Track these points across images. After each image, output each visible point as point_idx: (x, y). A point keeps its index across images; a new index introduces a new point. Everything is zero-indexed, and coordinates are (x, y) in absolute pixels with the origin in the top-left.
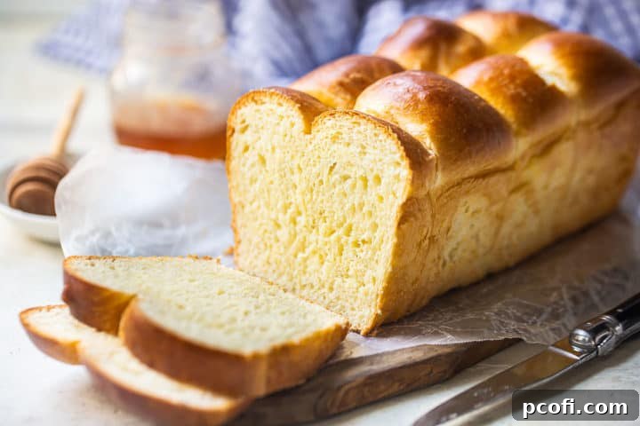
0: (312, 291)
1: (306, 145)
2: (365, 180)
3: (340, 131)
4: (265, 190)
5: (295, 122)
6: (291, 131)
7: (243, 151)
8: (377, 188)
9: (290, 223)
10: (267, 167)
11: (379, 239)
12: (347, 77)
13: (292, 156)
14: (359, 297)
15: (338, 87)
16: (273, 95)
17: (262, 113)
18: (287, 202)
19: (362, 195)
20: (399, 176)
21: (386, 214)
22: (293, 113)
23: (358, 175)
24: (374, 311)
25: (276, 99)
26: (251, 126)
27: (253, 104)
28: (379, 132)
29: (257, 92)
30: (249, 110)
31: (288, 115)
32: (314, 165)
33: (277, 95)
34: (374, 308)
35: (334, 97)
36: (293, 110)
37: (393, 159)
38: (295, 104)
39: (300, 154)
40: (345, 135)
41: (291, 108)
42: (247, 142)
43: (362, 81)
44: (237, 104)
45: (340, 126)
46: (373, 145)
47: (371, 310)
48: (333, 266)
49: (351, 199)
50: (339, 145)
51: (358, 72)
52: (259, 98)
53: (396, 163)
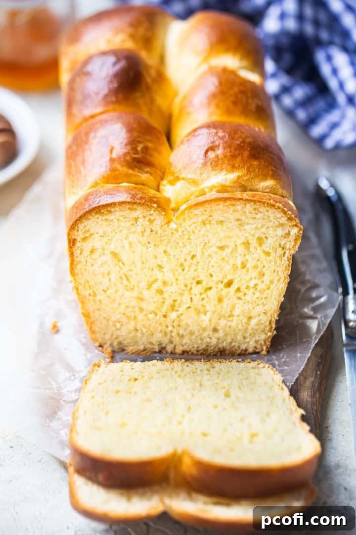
0: (193, 337)
1: (172, 234)
3: (211, 214)
4: (124, 277)
5: (155, 219)
6: (151, 227)
7: (89, 255)
8: (262, 246)
9: (156, 295)
10: (124, 259)
11: (268, 283)
12: (137, 152)
13: (155, 245)
14: (250, 327)
15: (138, 165)
16: (124, 203)
17: (112, 220)
18: (151, 280)
19: (245, 255)
20: (289, 234)
21: (275, 264)
22: (152, 212)
23: (239, 242)
24: (270, 334)
25: (128, 207)
26: (97, 233)
27: (97, 216)
28: (259, 206)
29: (103, 206)
30: (93, 222)
31: (145, 215)
32: (184, 246)
33: (129, 203)
34: (269, 331)
35: (139, 174)
36: (150, 211)
37: (278, 223)
38: (152, 205)
39: (165, 242)
40: (217, 216)
41: (148, 209)
42: (93, 246)
43: (146, 149)
44: (77, 220)
45: (211, 211)
46: (254, 217)
47: (266, 334)
48: (214, 313)
49: (232, 261)
50: (212, 225)
51: (140, 142)
52: (105, 209)
53: (282, 225)
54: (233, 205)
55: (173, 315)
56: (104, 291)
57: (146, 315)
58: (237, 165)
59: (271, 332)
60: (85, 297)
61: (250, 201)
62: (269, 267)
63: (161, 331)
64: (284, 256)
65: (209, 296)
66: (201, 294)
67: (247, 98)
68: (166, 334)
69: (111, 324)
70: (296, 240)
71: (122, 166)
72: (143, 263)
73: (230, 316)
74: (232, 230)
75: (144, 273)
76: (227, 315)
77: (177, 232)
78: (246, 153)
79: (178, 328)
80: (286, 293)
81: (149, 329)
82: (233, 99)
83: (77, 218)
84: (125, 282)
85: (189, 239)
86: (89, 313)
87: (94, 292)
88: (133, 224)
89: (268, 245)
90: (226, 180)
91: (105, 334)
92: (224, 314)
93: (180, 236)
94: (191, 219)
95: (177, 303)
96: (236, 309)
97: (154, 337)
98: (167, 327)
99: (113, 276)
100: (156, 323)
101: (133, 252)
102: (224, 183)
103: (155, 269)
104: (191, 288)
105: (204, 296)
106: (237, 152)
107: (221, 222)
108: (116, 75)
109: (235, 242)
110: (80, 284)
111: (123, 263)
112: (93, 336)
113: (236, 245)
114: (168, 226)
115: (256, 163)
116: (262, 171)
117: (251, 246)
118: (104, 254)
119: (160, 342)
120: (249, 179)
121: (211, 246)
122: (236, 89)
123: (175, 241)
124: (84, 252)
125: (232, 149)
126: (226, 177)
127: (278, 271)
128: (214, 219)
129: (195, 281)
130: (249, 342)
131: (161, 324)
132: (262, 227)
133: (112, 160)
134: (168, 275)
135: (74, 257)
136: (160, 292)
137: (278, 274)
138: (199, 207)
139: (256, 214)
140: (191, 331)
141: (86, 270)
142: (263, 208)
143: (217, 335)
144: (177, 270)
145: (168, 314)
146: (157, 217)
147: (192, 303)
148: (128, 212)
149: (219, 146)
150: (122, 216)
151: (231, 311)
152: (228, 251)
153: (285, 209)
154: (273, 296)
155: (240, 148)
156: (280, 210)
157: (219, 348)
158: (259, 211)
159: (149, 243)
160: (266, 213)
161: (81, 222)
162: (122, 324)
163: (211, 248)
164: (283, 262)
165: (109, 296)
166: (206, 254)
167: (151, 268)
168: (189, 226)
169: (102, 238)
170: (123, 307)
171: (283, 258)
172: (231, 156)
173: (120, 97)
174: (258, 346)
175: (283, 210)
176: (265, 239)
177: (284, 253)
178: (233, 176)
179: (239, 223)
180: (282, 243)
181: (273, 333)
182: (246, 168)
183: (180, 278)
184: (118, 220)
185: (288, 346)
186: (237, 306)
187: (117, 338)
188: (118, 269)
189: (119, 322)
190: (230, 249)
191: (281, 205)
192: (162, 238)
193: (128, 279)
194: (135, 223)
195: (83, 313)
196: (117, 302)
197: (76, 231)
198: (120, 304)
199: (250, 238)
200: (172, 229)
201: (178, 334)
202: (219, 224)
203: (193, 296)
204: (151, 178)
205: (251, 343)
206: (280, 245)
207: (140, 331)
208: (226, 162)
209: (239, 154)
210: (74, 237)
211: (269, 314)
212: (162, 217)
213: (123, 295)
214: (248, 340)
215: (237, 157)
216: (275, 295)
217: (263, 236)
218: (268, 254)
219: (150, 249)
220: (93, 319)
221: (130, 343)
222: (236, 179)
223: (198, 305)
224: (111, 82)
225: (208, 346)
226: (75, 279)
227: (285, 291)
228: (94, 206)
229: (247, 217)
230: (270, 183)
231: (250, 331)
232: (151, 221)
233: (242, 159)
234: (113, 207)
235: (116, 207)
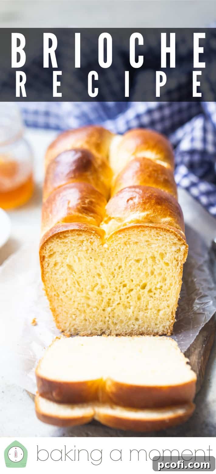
0: (123, 324)
1: (105, 251)
2: (154, 258)
3: (129, 237)
4: (76, 283)
5: (94, 242)
6: (91, 247)
7: (54, 267)
8: (163, 260)
9: (97, 295)
10: (76, 270)
11: (169, 285)
12: (85, 204)
13: (95, 259)
14: (159, 317)
15: (85, 211)
16: (74, 231)
17: (67, 243)
18: (93, 284)
19: (153, 266)
20: (179, 250)
21: (173, 271)
22: (92, 236)
23: (148, 256)
24: (172, 321)
25: (77, 233)
26: (58, 252)
27: (57, 240)
28: (160, 231)
29: (61, 232)
30: (55, 244)
31: (87, 239)
32: (114, 260)
33: (77, 230)
34: (171, 319)
35: (86, 217)
36: (91, 235)
37: (172, 242)
38: (92, 231)
39: (101, 257)
40: (134, 239)
41: (89, 234)
42: (56, 261)
43: (91, 202)
44: (45, 243)
45: (129, 235)
46: (156, 239)
47: (169, 321)
48: (135, 307)
49: (144, 270)
50: (130, 245)
51: (87, 198)
52: (62, 235)
53: (175, 244)
54: (143, 231)
55: (109, 309)
56: (64, 292)
57: (91, 309)
58: (147, 208)
59: (173, 320)
60: (51, 297)
61: (153, 228)
62: (169, 274)
63: (102, 321)
64: (178, 266)
65: (132, 295)
66: (126, 294)
67: (158, 174)
68: (105, 323)
69: (69, 316)
70: (184, 254)
71: (75, 211)
72: (88, 272)
73: (146, 310)
74: (143, 248)
75: (89, 279)
76: (143, 309)
77: (109, 250)
78: (153, 202)
79: (113, 318)
80: (181, 291)
81: (94, 319)
82: (148, 174)
83: (44, 242)
84: (77, 286)
85: (116, 254)
86: (55, 309)
87: (57, 293)
88: (80, 245)
89: (166, 258)
90: (140, 217)
91: (65, 323)
92: (142, 307)
93: (110, 253)
94: (117, 241)
95: (111, 301)
96: (150, 304)
97: (97, 325)
98: (106, 318)
99: (69, 282)
100: (98, 315)
101: (81, 264)
102: (138, 218)
103: (95, 276)
104: (120, 290)
105: (128, 295)
106: (147, 201)
107: (137, 243)
108: (75, 162)
109: (146, 256)
110: (49, 287)
111: (75, 272)
112: (58, 325)
113: (146, 259)
114: (102, 246)
115: (159, 207)
116: (164, 212)
117: (156, 259)
118: (62, 266)
119: (101, 328)
120: (154, 216)
121: (131, 260)
122: (151, 169)
123: (107, 256)
124: (50, 264)
125: (144, 199)
126: (140, 215)
127: (174, 277)
128: (132, 241)
129: (122, 285)
130: (159, 327)
131: (101, 316)
132: (162, 245)
133: (69, 208)
134: (104, 280)
135: (44, 269)
136: (100, 293)
137: (175, 279)
138: (121, 232)
139: (158, 237)
140: (121, 320)
141: (51, 278)
142: (162, 232)
143: (138, 323)
144: (109, 277)
145: (106, 309)
146: (95, 240)
147: (121, 300)
148: (77, 236)
149: (135, 197)
150: (73, 239)
151: (146, 306)
152: (141, 263)
153: (176, 233)
154: (173, 294)
155: (149, 198)
156: (173, 234)
157: (140, 332)
158: (160, 235)
159: (91, 258)
160: (164, 236)
161: (48, 244)
162: (76, 316)
163: (131, 261)
164: (177, 270)
165: (67, 296)
166: (128, 265)
167: (93, 276)
168: (116, 246)
169: (61, 255)
170: (76, 303)
171: (177, 267)
172: (143, 202)
173: (77, 174)
174: (165, 330)
175: (175, 233)
176: (165, 254)
177: (178, 264)
178: (144, 214)
179: (147, 243)
180: (176, 256)
181: (174, 321)
182: (152, 210)
183: (112, 282)
184: (71, 242)
185: (185, 330)
186: (150, 302)
187: (73, 326)
188: (72, 277)
189: (75, 315)
190: (143, 261)
191: (173, 230)
192: (99, 254)
193: (78, 284)
194: (82, 245)
195: (51, 309)
196: (72, 300)
197: (44, 250)
198: (74, 301)
199: (155, 254)
200: (105, 248)
201: (113, 323)
202: (135, 244)
203: (121, 296)
204: (94, 220)
205: (160, 328)
206: (175, 258)
207: (88, 321)
208: (140, 206)
209: (148, 202)
210: (43, 255)
211: (171, 307)
212: (98, 240)
213: (76, 295)
214: (158, 326)
215: (147, 203)
216: (174, 293)
217: (164, 252)
218: (167, 264)
219: (92, 262)
220: (57, 313)
221: (82, 329)
222: (146, 216)
223: (125, 302)
224: (71, 166)
225: (132, 330)
226: (45, 285)
227: (180, 290)
228: (55, 233)
229: (152, 239)
230: (168, 219)
231: (159, 320)
232: (91, 243)
233: (150, 204)
234: (67, 233)
235: (69, 233)
